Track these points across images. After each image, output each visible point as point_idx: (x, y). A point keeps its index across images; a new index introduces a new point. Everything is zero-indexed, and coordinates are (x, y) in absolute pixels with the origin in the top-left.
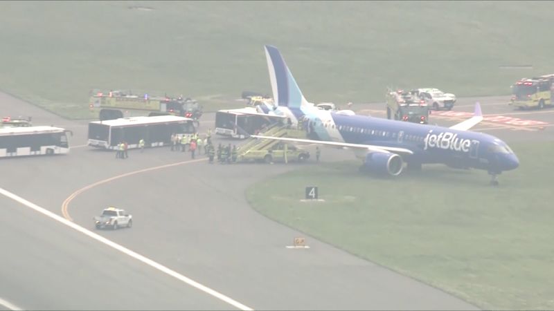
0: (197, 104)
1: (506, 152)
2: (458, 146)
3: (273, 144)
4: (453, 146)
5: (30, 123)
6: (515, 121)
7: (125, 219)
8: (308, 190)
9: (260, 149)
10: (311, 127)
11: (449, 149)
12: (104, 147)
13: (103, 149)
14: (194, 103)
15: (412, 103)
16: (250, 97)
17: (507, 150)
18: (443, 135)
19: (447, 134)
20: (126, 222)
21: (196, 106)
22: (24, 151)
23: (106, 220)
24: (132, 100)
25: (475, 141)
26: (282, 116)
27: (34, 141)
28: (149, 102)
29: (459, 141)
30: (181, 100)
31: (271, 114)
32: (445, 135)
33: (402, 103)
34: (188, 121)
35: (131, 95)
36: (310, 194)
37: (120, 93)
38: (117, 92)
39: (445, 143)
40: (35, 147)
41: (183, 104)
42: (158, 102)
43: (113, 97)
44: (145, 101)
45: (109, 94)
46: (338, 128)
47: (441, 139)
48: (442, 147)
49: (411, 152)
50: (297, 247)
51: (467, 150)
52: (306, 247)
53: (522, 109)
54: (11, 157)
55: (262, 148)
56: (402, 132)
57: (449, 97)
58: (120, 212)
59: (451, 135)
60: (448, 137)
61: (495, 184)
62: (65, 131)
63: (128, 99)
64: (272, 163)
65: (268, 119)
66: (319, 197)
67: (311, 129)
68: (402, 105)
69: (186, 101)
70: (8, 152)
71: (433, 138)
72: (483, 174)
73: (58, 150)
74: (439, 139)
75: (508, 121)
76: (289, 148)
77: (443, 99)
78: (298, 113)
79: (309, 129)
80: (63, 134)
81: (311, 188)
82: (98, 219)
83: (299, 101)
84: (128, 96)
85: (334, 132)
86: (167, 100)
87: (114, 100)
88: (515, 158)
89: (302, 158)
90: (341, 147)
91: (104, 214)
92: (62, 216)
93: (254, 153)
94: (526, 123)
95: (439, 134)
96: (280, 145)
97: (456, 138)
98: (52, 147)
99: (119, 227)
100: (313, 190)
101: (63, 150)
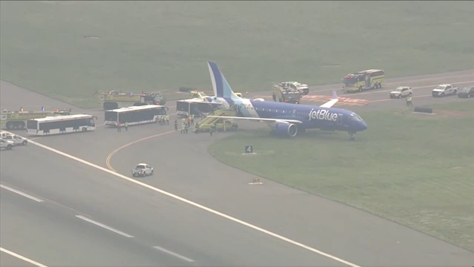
0: (162, 97)
1: (359, 120)
2: (329, 118)
3: (217, 120)
4: (327, 118)
5: (71, 113)
6: (348, 100)
7: (149, 170)
8: (247, 147)
9: (209, 123)
10: (239, 109)
11: (324, 119)
12: (115, 125)
13: (114, 126)
14: (161, 96)
15: (290, 91)
16: (190, 91)
17: (360, 119)
18: (320, 111)
19: (322, 110)
20: (150, 172)
21: (161, 98)
22: (69, 130)
23: (139, 171)
24: (123, 96)
25: (340, 115)
26: (220, 103)
27: (75, 123)
28: (134, 97)
29: (330, 115)
30: (153, 94)
31: (213, 102)
32: (321, 112)
33: (284, 92)
34: (162, 107)
35: (122, 93)
36: (248, 150)
37: (115, 92)
38: (113, 91)
39: (322, 116)
40: (76, 127)
41: (154, 97)
42: (139, 97)
43: (111, 94)
44: (131, 96)
45: (109, 93)
46: (255, 109)
47: (319, 113)
48: (320, 118)
49: (301, 122)
50: (256, 183)
51: (335, 120)
52: (261, 183)
53: (349, 92)
54: (63, 134)
55: (211, 122)
56: (294, 111)
57: (305, 86)
58: (147, 166)
59: (325, 111)
60: (323, 112)
61: (353, 139)
62: (92, 117)
63: (120, 96)
64: (216, 132)
65: (211, 105)
66: (253, 151)
67: (238, 110)
68: (284, 93)
69: (156, 95)
70: (61, 130)
71: (314, 113)
72: (345, 134)
73: (89, 128)
74: (318, 114)
75: (344, 100)
76: (226, 122)
77: (302, 88)
78: (230, 102)
79: (237, 110)
80: (92, 118)
81: (248, 147)
82: (134, 171)
83: (230, 94)
84: (120, 94)
85: (254, 112)
86: (144, 95)
87: (112, 96)
88: (365, 124)
89: (234, 128)
90: (259, 120)
91: (137, 167)
92: (109, 169)
93: (207, 126)
94: (355, 101)
95: (318, 111)
96: (221, 120)
97: (328, 112)
98: (86, 127)
99: (147, 175)
100: (250, 147)
101: (92, 128)
